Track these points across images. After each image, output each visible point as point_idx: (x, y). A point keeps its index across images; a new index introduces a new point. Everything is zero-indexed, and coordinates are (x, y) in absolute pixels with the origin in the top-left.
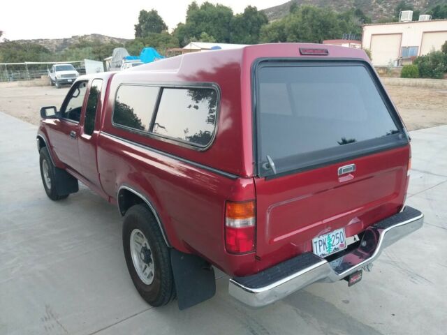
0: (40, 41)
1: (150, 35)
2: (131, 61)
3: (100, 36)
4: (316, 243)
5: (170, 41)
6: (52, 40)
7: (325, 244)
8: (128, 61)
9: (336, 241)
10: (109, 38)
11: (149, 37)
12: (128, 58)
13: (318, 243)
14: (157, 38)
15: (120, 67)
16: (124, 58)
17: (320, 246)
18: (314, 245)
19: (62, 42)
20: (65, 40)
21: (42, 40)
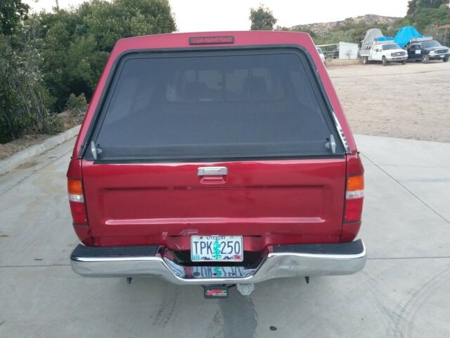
0: (315, 26)
1: (424, 12)
2: (383, 42)
3: (375, 16)
4: (196, 243)
5: (447, 16)
6: (326, 24)
7: (209, 247)
8: (378, 42)
9: (227, 250)
10: (384, 17)
11: (421, 14)
12: (381, 39)
13: (199, 245)
14: (431, 15)
15: (370, 48)
16: (376, 40)
17: (202, 248)
18: (194, 245)
19: (335, 25)
20: (338, 22)
21: (317, 24)
